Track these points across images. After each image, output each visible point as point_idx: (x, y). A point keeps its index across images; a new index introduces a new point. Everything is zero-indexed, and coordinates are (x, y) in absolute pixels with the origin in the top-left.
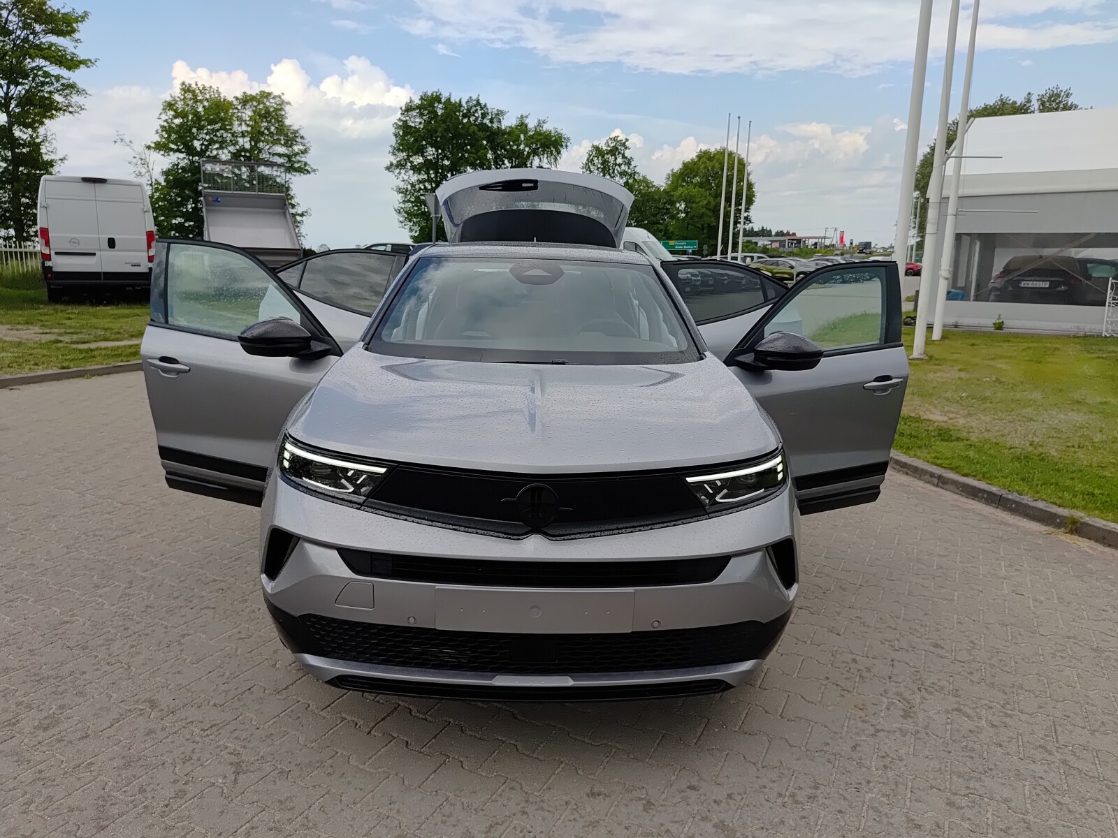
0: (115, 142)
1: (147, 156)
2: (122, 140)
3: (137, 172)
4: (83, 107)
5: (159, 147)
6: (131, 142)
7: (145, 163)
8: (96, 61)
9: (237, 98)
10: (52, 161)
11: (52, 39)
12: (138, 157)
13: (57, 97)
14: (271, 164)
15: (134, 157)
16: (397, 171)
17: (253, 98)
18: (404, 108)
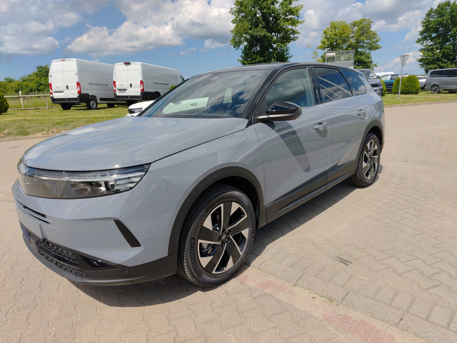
1: (317, 51)
2: (309, 46)
3: (313, 57)
4: (298, 38)
5: (321, 47)
6: (312, 47)
7: (316, 53)
8: (304, 21)
9: (351, 24)
10: (288, 57)
11: (291, 16)
12: (314, 52)
13: (291, 36)
14: (363, 47)
16: (422, 42)
17: (358, 22)
18: (427, 13)
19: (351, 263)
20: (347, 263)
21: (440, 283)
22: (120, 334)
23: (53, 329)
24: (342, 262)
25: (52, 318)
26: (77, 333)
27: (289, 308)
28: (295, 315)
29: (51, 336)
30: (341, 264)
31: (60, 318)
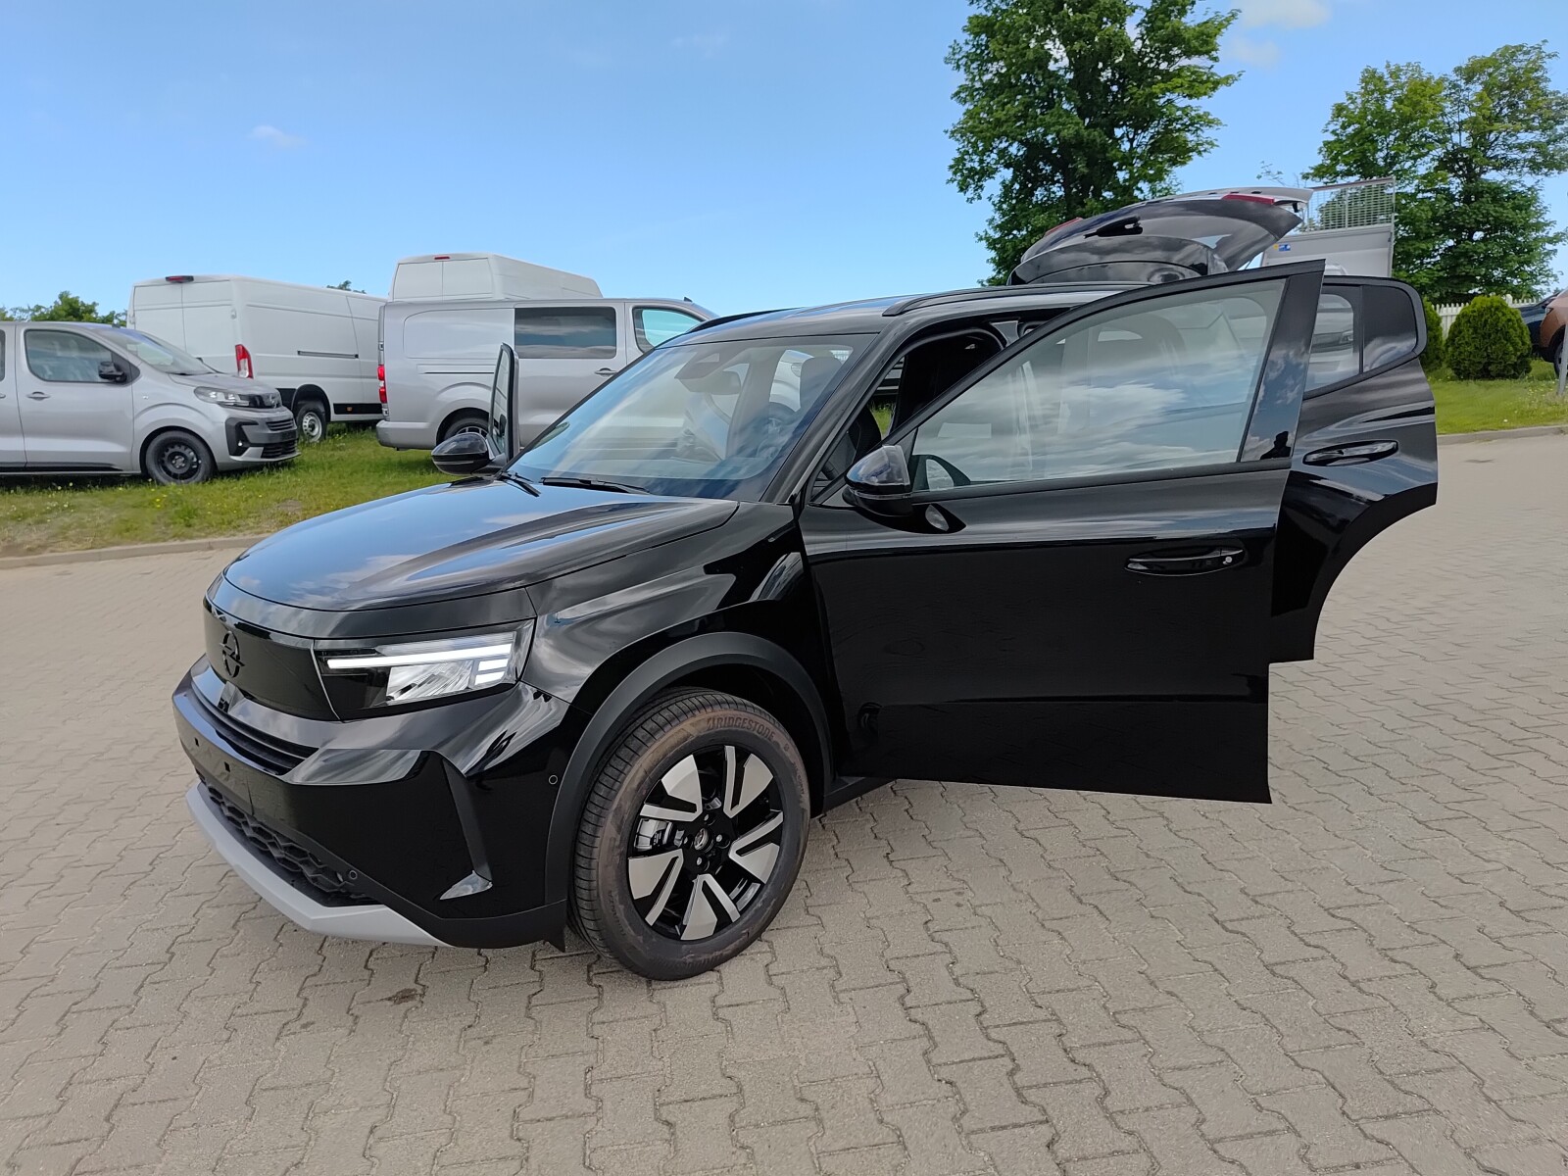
4: (1215, 143)
5: (1320, 172)
6: (1279, 173)
8: (1240, 75)
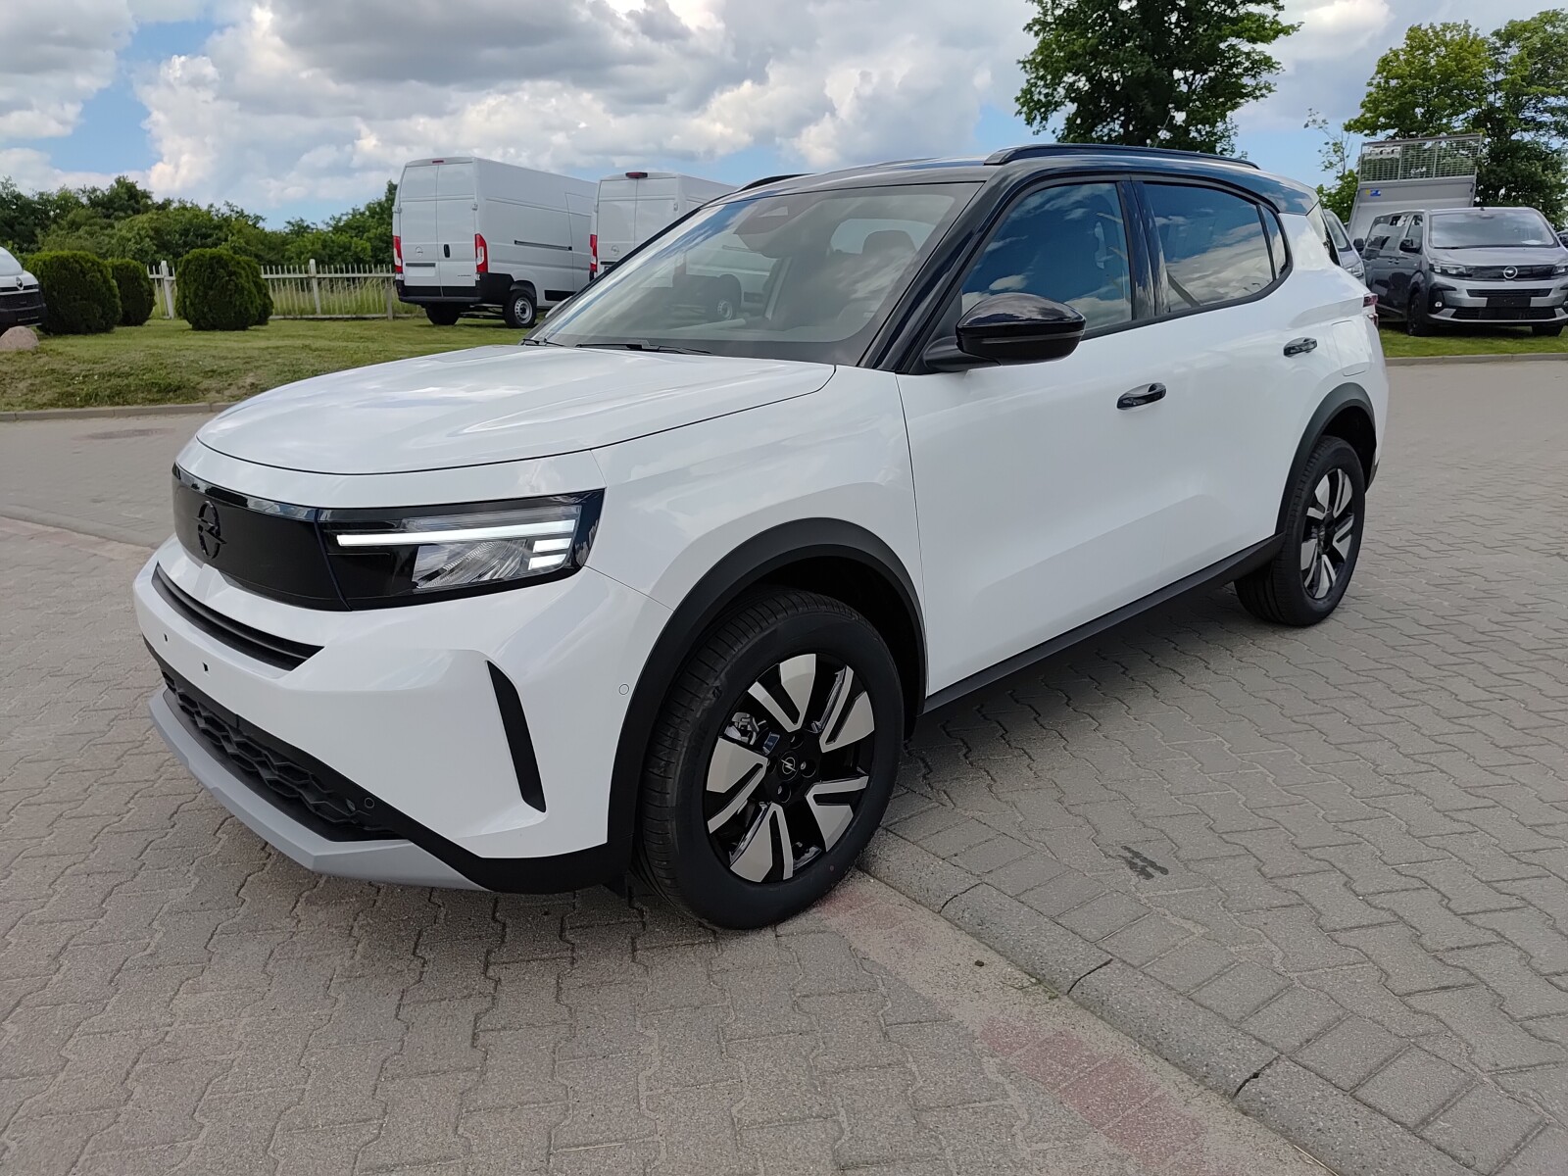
0: (1307, 126)
1: (1345, 139)
2: (1314, 121)
3: (1327, 163)
4: (1273, 88)
5: (1361, 124)
9: (1497, 34)
11: (1252, 8)
12: (1331, 142)
15: (1327, 143)
17: (1524, 27)
19: (1164, 871)
20: (1150, 870)
21: (1471, 980)
22: (331, 980)
23: (158, 936)
24: (1132, 866)
25: (166, 908)
26: (215, 959)
27: (880, 981)
28: (890, 1006)
29: (146, 953)
30: (1127, 869)
31: (187, 911)
